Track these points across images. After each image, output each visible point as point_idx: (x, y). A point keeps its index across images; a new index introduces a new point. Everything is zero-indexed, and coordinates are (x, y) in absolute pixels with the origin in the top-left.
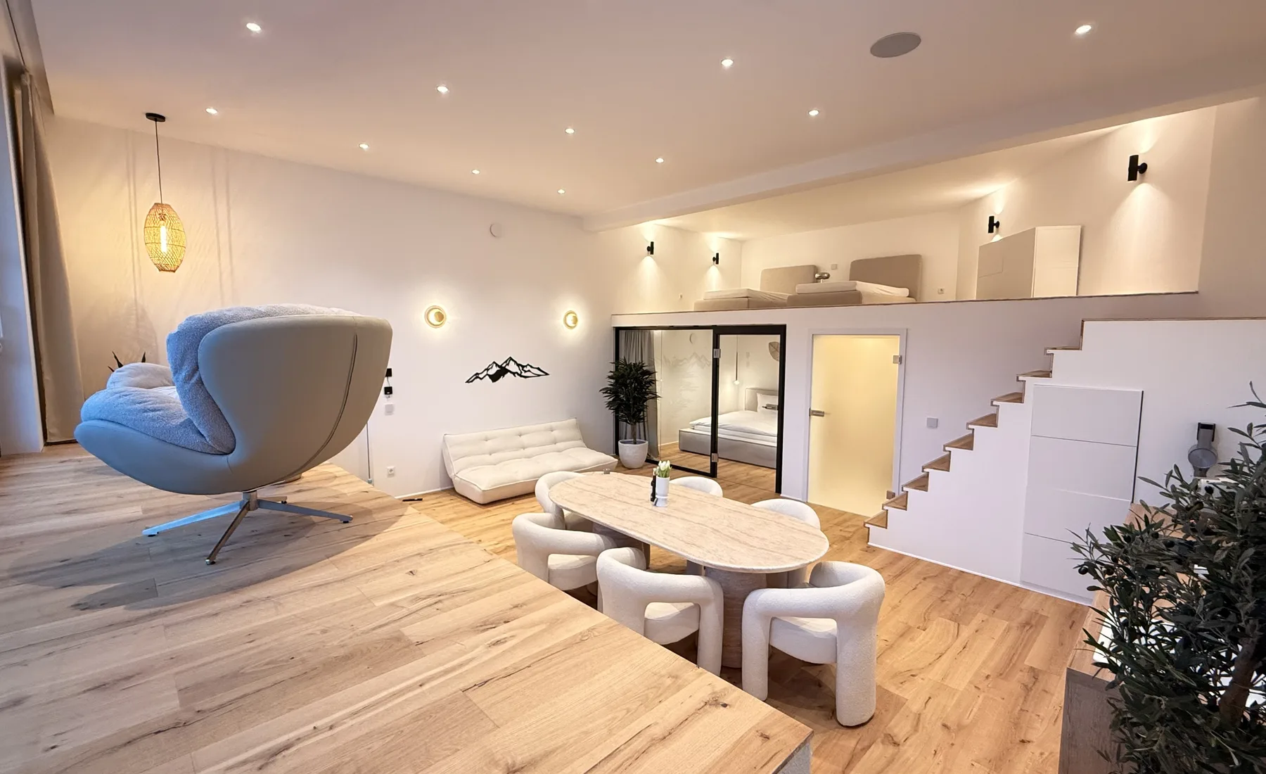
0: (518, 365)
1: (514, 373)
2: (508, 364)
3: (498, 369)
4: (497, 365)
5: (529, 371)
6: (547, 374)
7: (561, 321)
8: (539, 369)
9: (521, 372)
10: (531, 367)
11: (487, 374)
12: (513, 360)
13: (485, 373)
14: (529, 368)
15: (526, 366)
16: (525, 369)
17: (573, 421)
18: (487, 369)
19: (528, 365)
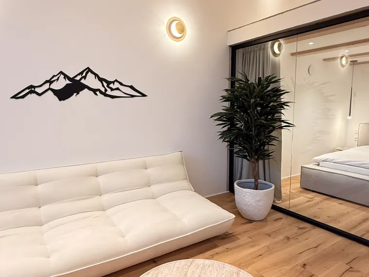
0: (101, 80)
1: (95, 91)
2: (85, 77)
3: (68, 82)
4: (66, 76)
5: (118, 89)
6: (144, 95)
7: (164, 29)
8: (132, 87)
9: (106, 90)
10: (121, 84)
11: (49, 89)
12: (93, 72)
13: (47, 86)
14: (117, 85)
15: (113, 82)
16: (111, 86)
17: (177, 155)
18: (50, 82)
19: (116, 81)
